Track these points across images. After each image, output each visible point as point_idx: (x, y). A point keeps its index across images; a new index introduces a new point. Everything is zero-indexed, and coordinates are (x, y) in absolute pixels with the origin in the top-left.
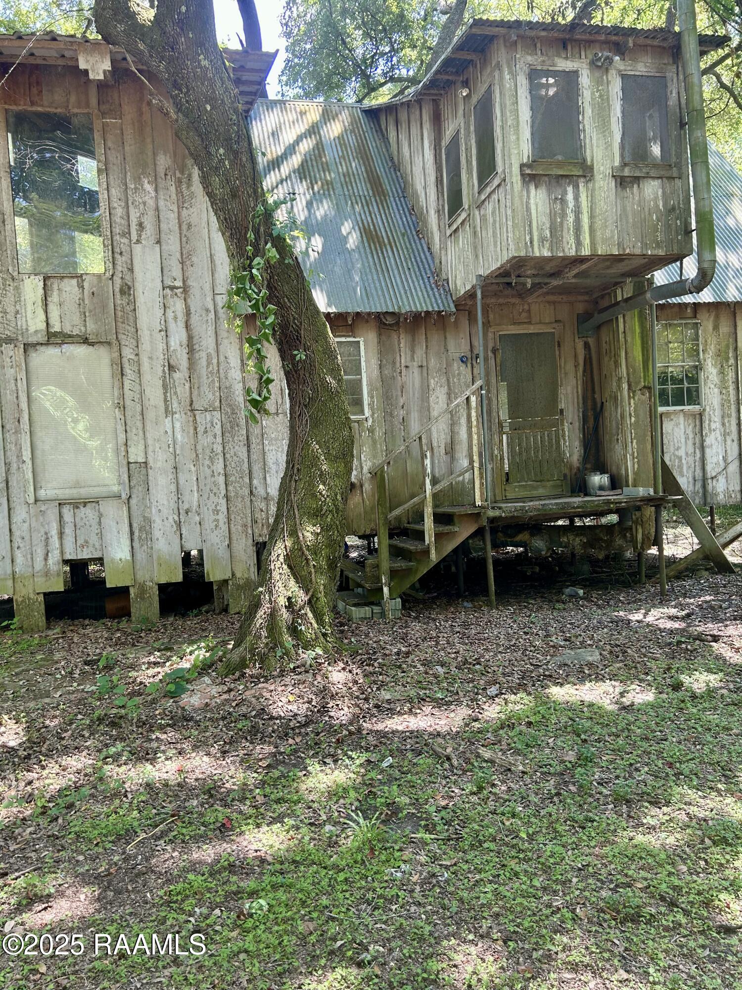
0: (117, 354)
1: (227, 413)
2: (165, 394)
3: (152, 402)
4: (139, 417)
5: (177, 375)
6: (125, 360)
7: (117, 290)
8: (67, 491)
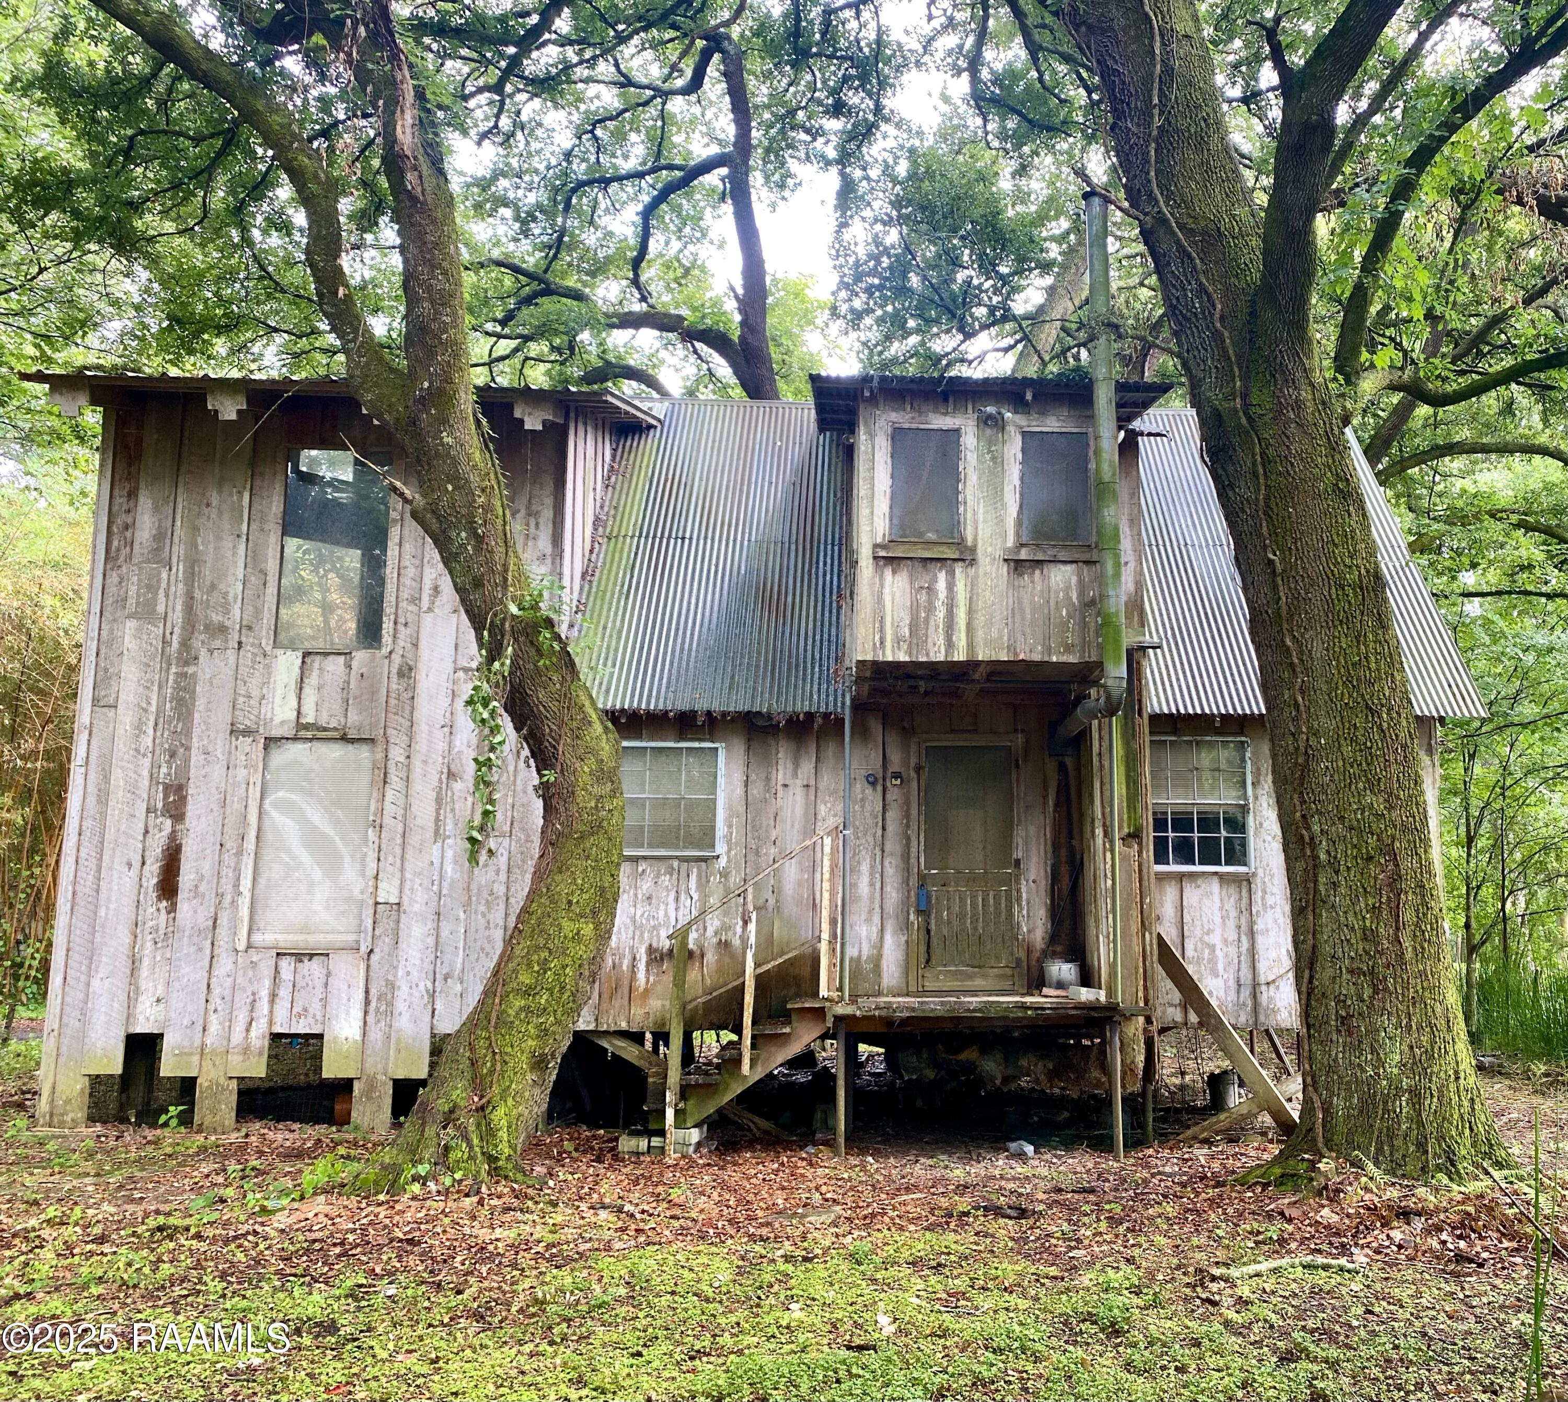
0: (380, 756)
1: (517, 841)
2: (438, 811)
3: (419, 821)
4: (399, 840)
5: (458, 786)
6: (391, 764)
7: (394, 671)
8: (291, 937)
